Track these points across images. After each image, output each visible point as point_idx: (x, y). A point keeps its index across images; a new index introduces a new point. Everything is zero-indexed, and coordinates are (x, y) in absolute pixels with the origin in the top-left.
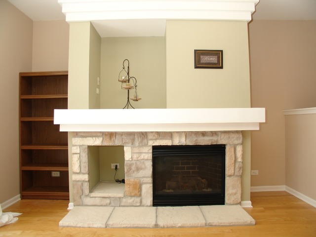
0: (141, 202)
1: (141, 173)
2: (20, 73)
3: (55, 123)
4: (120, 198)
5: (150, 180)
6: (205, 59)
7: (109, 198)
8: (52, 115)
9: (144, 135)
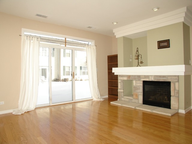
0: (138, 102)
1: (138, 91)
2: (108, 56)
3: (113, 72)
4: (132, 99)
5: (142, 94)
6: (162, 44)
7: (129, 99)
8: (112, 70)
9: (139, 77)
